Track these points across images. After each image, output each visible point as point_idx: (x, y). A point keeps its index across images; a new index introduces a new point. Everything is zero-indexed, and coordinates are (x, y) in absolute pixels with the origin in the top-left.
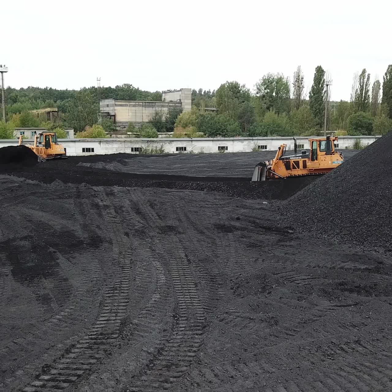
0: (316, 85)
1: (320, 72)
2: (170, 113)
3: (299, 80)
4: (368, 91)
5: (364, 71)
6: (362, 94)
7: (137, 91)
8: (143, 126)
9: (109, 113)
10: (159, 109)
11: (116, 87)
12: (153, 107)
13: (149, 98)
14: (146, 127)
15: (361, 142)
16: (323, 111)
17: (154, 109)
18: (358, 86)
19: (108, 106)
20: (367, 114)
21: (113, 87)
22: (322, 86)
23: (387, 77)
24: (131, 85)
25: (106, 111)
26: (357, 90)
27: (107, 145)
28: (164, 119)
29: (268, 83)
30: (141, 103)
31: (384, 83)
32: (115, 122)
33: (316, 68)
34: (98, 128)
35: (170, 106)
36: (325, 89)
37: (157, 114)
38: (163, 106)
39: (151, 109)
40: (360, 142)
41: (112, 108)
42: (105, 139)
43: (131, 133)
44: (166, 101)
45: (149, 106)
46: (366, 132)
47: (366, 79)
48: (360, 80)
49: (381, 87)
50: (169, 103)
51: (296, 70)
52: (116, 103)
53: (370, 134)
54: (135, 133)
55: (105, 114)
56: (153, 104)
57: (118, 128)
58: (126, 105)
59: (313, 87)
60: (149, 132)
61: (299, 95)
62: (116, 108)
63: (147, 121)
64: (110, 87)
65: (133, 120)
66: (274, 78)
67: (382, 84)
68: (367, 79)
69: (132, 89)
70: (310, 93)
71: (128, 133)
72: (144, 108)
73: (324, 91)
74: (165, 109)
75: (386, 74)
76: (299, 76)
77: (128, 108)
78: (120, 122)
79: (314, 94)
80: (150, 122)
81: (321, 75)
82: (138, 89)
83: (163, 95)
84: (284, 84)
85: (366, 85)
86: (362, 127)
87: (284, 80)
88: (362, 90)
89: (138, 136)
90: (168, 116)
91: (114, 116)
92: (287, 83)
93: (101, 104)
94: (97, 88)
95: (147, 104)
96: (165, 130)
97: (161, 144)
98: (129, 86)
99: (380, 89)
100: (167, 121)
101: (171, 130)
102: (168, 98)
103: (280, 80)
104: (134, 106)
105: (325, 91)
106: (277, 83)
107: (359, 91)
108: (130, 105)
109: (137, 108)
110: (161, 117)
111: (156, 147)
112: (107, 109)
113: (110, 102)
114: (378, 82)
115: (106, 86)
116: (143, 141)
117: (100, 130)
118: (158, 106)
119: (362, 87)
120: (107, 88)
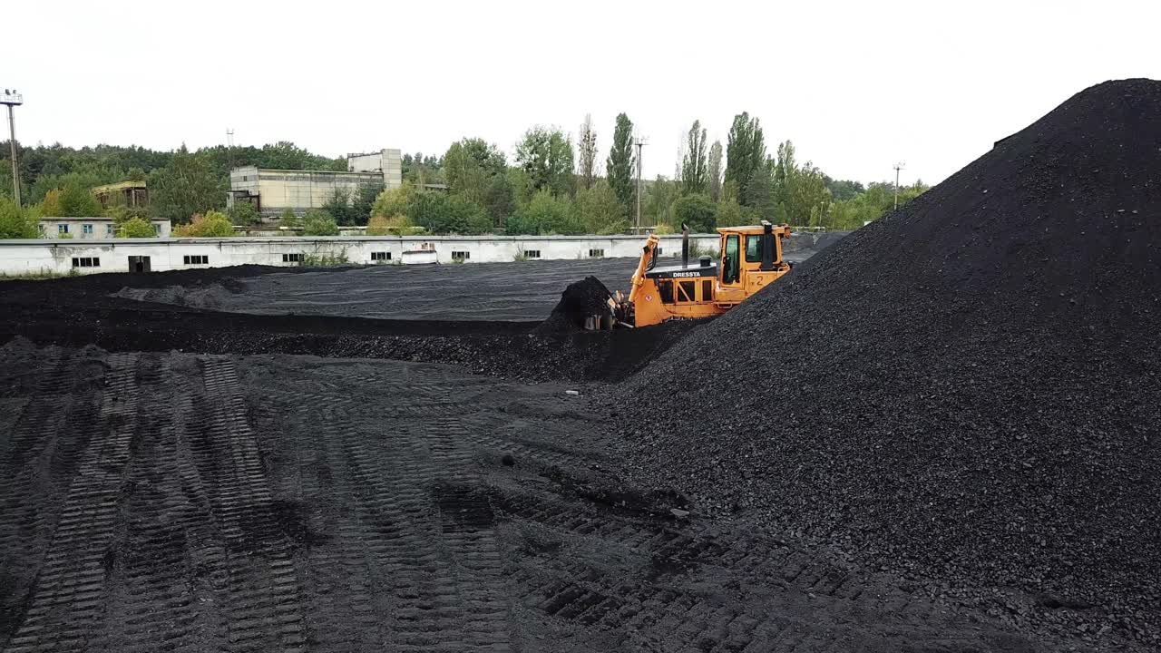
0: (618, 148)
1: (624, 124)
2: (362, 192)
3: (589, 140)
4: (704, 158)
5: (696, 125)
6: (694, 163)
7: (303, 154)
8: (310, 214)
9: (248, 192)
10: (340, 185)
11: (264, 147)
12: (329, 181)
13: (326, 166)
14: (316, 217)
15: (700, 244)
16: (630, 192)
17: (332, 184)
18: (687, 151)
19: (245, 179)
20: (704, 197)
21: (259, 146)
22: (629, 149)
23: (733, 135)
24: (292, 144)
25: (242, 189)
26: (686, 156)
27: (234, 249)
28: (350, 203)
29: (536, 142)
30: (309, 175)
31: (729, 146)
32: (259, 208)
33: (618, 118)
34: (217, 217)
35: (362, 180)
36: (633, 154)
37: (337, 194)
38: (349, 180)
39: (327, 184)
40: (697, 246)
41: (252, 183)
42: (231, 239)
43: (286, 228)
44: (356, 171)
45: (324, 180)
46: (704, 228)
47: (699, 139)
48: (691, 139)
49: (725, 153)
50: (359, 174)
51: (583, 121)
52: (262, 174)
53: (710, 232)
54: (295, 228)
55: (240, 194)
56: (332, 176)
57: (265, 220)
58: (280, 178)
59: (613, 150)
60: (319, 224)
61: (589, 165)
62: (262, 183)
63: (319, 206)
64: (252, 147)
65: (294, 205)
66: (545, 134)
67: (725, 148)
68: (702, 137)
69: (295, 151)
70: (608, 161)
71: (281, 228)
72: (313, 183)
73: (631, 158)
74: (353, 185)
75: (732, 131)
76: (589, 131)
77: (283, 182)
78: (269, 209)
79: (615, 163)
80: (325, 208)
81: (625, 131)
82: (305, 151)
83: (350, 160)
84: (563, 144)
85: (701, 148)
86: (697, 219)
87: (564, 139)
88: (694, 157)
89: (299, 233)
90: (359, 197)
91: (258, 197)
92: (568, 142)
93: (233, 175)
94: (227, 149)
95: (318, 175)
96: (352, 222)
97: (342, 247)
98: (289, 146)
99: (721, 156)
100: (356, 207)
101: (363, 221)
102: (359, 165)
103: (556, 138)
104: (295, 179)
105: (634, 159)
106: (551, 143)
107: (689, 160)
108: (287, 177)
109: (300, 182)
110: (345, 199)
111: (332, 253)
112: (243, 186)
113: (250, 171)
114: (718, 144)
115: (246, 144)
116: (306, 241)
117: (221, 221)
118: (341, 180)
119: (694, 151)
120: (246, 149)
